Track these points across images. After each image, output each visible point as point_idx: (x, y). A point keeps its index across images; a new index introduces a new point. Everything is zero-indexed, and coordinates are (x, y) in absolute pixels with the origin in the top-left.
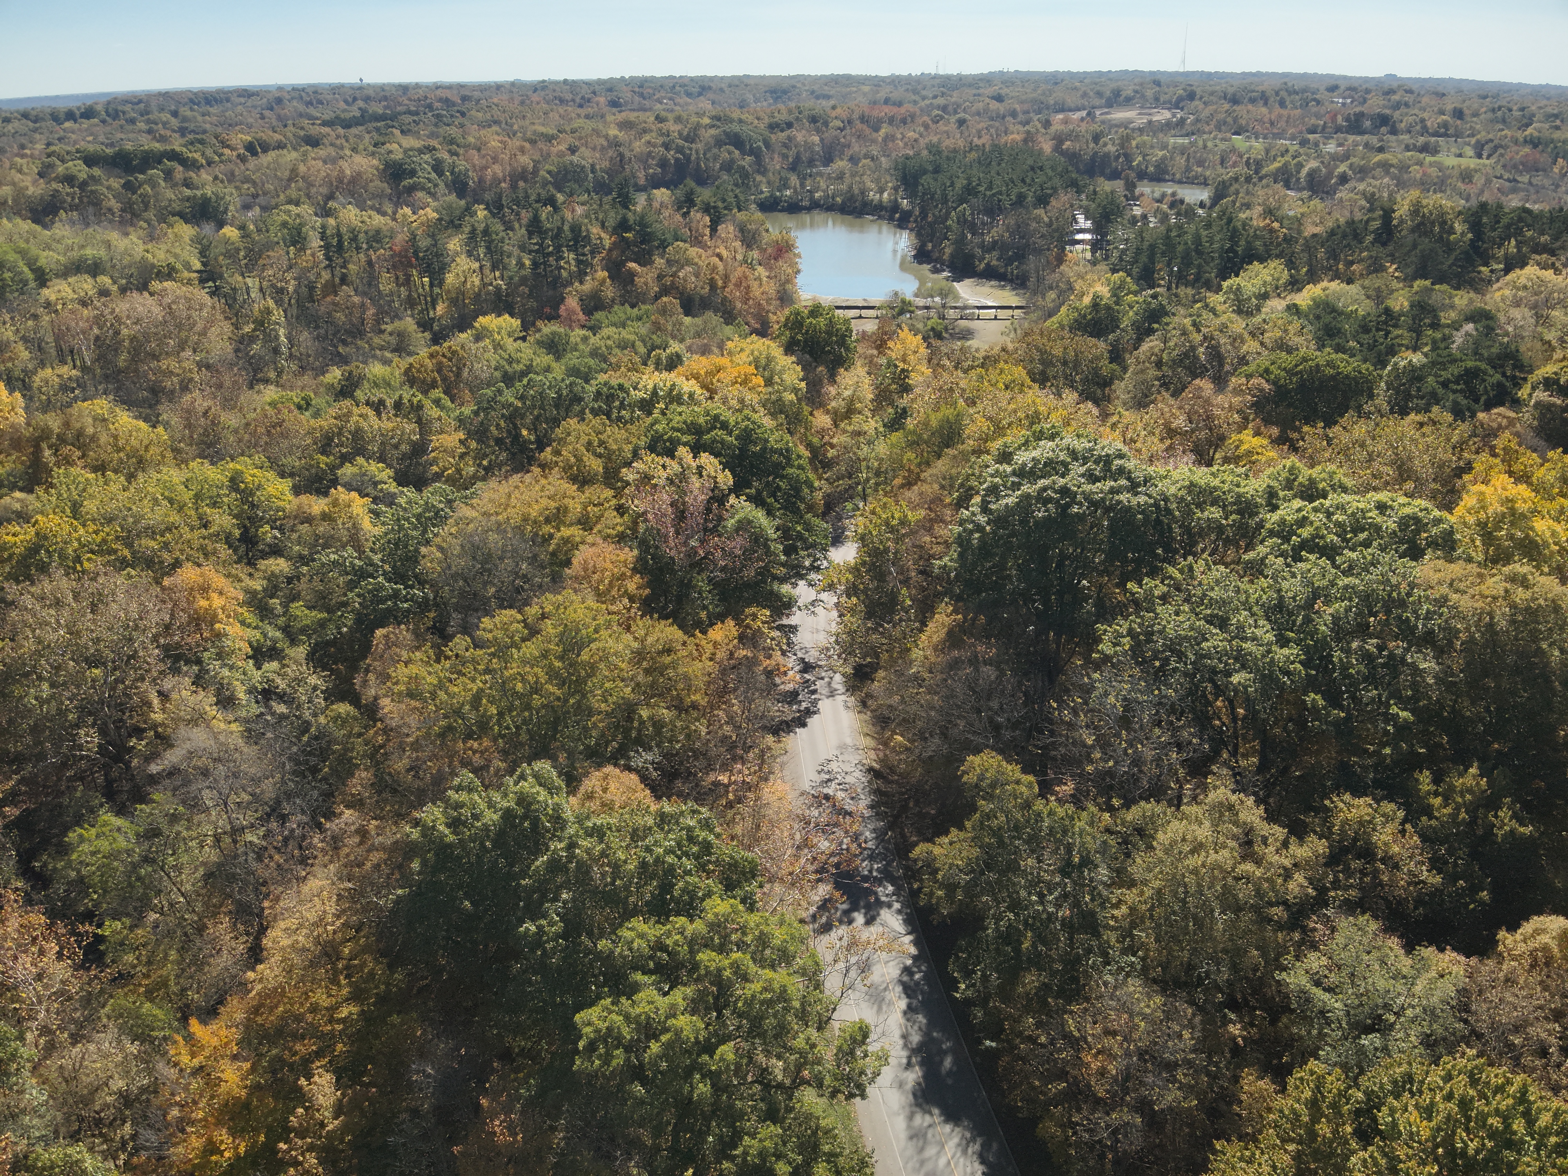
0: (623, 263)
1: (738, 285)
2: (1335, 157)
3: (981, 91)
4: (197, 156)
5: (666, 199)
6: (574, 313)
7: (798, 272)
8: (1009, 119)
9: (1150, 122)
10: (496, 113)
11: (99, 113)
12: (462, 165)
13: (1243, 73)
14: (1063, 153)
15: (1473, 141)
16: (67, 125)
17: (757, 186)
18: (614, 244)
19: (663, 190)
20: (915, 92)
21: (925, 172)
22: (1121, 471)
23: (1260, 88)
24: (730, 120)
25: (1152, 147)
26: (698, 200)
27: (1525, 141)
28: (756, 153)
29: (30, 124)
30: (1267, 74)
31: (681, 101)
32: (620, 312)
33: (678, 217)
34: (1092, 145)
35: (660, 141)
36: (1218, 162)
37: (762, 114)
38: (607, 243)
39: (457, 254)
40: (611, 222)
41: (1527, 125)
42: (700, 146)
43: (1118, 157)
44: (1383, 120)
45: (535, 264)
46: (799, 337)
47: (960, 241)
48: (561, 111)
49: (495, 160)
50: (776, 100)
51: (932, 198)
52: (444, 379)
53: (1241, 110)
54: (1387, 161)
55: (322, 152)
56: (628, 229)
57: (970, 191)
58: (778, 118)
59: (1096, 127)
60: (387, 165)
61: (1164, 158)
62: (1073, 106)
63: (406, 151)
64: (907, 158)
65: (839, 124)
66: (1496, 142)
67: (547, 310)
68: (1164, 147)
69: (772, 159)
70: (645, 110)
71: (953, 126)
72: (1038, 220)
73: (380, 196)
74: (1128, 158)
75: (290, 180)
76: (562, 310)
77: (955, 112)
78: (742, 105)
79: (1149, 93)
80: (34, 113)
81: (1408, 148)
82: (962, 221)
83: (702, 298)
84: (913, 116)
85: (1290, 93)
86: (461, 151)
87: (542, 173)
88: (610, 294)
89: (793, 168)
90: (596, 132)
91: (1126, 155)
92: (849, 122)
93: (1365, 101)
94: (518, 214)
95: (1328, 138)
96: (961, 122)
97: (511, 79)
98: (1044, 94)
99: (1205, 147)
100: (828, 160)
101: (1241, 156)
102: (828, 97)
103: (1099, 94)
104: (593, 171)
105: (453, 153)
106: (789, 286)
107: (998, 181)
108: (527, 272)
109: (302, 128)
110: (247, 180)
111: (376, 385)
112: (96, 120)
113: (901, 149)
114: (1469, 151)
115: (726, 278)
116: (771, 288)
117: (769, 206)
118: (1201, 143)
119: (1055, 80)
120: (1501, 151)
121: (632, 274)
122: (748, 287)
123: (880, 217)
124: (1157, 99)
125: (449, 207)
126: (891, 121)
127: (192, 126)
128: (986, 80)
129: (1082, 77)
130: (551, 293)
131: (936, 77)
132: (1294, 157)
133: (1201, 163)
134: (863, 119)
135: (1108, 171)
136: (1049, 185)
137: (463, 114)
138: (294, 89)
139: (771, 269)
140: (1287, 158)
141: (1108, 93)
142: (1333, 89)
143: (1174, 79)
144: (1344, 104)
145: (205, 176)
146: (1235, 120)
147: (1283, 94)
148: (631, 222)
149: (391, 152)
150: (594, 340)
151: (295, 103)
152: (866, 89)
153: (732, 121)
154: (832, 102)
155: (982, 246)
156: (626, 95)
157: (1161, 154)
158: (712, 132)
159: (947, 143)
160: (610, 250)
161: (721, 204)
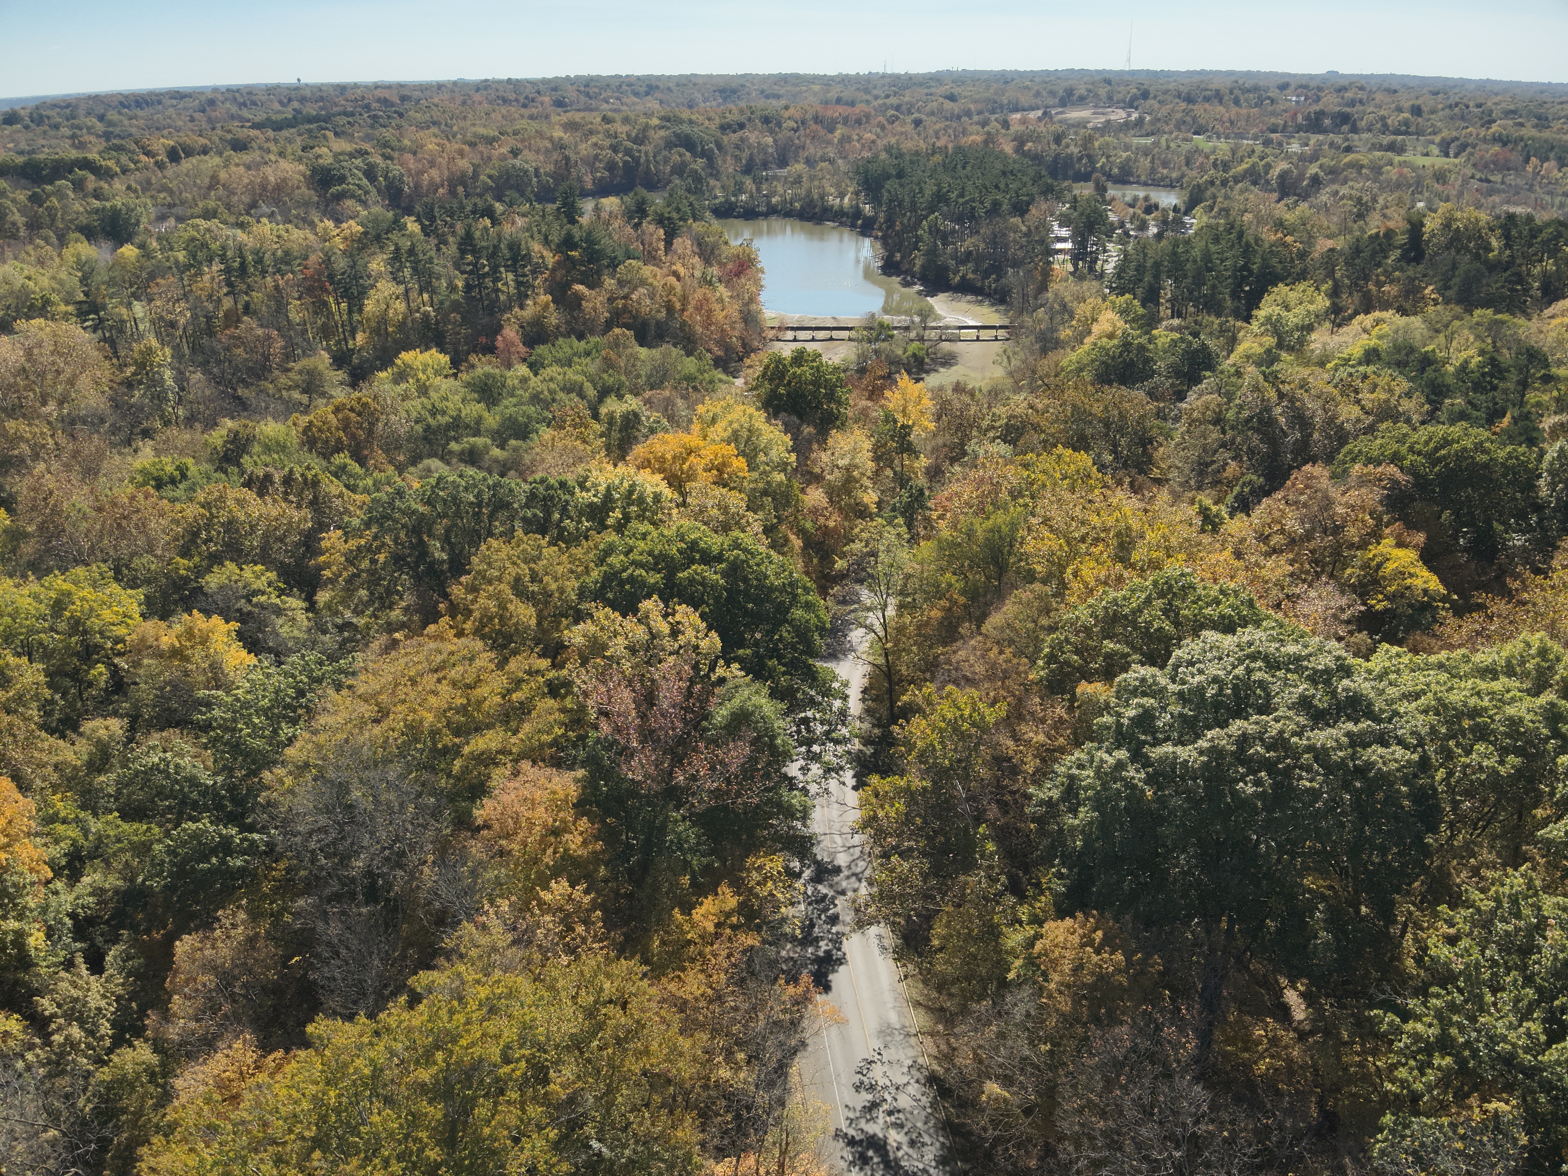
0: (568, 285)
1: (698, 309)
2: (1303, 158)
3: (933, 90)
4: (111, 164)
5: (615, 208)
6: (513, 344)
7: (762, 288)
8: (965, 119)
9: (1108, 122)
10: (436, 114)
11: (22, 119)
12: (396, 169)
14: (1025, 154)
15: (1437, 139)
17: (711, 190)
18: (558, 263)
19: (612, 198)
20: (867, 91)
21: (889, 176)
23: (1211, 87)
24: (680, 121)
25: (1115, 148)
26: (651, 210)
27: (1493, 139)
28: (708, 155)
30: (1211, 72)
31: (628, 101)
32: (567, 346)
33: (629, 229)
34: (1053, 147)
35: (607, 142)
36: (1183, 162)
37: (712, 115)
38: (550, 262)
39: (380, 275)
40: (555, 238)
41: (1490, 123)
42: (649, 148)
43: (1081, 158)
44: (1344, 118)
45: (468, 287)
46: (782, 390)
47: (932, 253)
48: (504, 111)
49: (432, 164)
50: (725, 99)
51: (900, 205)
52: (352, 439)
53: (1198, 109)
54: (1358, 161)
55: (246, 157)
56: (574, 246)
57: (940, 198)
58: (730, 118)
59: (1054, 128)
60: (314, 171)
61: (1128, 159)
62: (1026, 105)
63: (336, 155)
64: (867, 161)
65: (792, 124)
66: (1462, 139)
67: (483, 340)
68: (1127, 148)
69: (725, 161)
70: (591, 110)
71: (909, 128)
72: (1016, 230)
73: (306, 204)
74: (1091, 159)
75: (211, 187)
76: (499, 341)
77: (910, 112)
78: (691, 105)
79: (1103, 92)
81: (1374, 147)
82: (934, 231)
83: (658, 323)
84: (868, 116)
85: (1242, 92)
86: (396, 155)
87: (482, 177)
88: (554, 321)
89: (748, 170)
90: (540, 134)
91: (1089, 157)
92: (803, 123)
93: (1318, 99)
94: (452, 226)
95: (1290, 137)
96: (918, 123)
97: (454, 78)
98: (996, 93)
99: (1168, 147)
100: (783, 163)
101: (1206, 157)
102: (778, 97)
103: (1052, 93)
104: (537, 174)
105: (386, 157)
106: (753, 307)
107: (969, 187)
108: (458, 296)
109: (229, 131)
110: (164, 188)
112: (19, 126)
113: (859, 153)
114: (1434, 149)
115: (684, 299)
116: (733, 310)
117: (725, 212)
118: (1163, 143)
119: (1005, 79)
120: (1469, 149)
121: (579, 299)
122: (710, 311)
123: (842, 224)
124: (1110, 98)
125: (376, 221)
126: (846, 121)
127: (117, 131)
128: (936, 79)
129: (1032, 75)
130: (486, 319)
131: (884, 76)
132: (1262, 159)
133: (1165, 164)
134: (817, 119)
135: (1071, 173)
136: (1024, 191)
137: (401, 115)
138: (229, 90)
139: (732, 287)
140: (1255, 159)
141: (1061, 93)
142: (1283, 87)
144: (1297, 102)
145: (118, 185)
146: (1194, 119)
147: (1236, 92)
148: (577, 239)
149: (320, 156)
150: (535, 382)
151: (228, 105)
152: (816, 88)
153: (682, 122)
154: (783, 102)
155: (956, 257)
156: (571, 94)
157: (1125, 155)
158: (662, 133)
159: (908, 146)
160: (554, 270)
161: (675, 215)
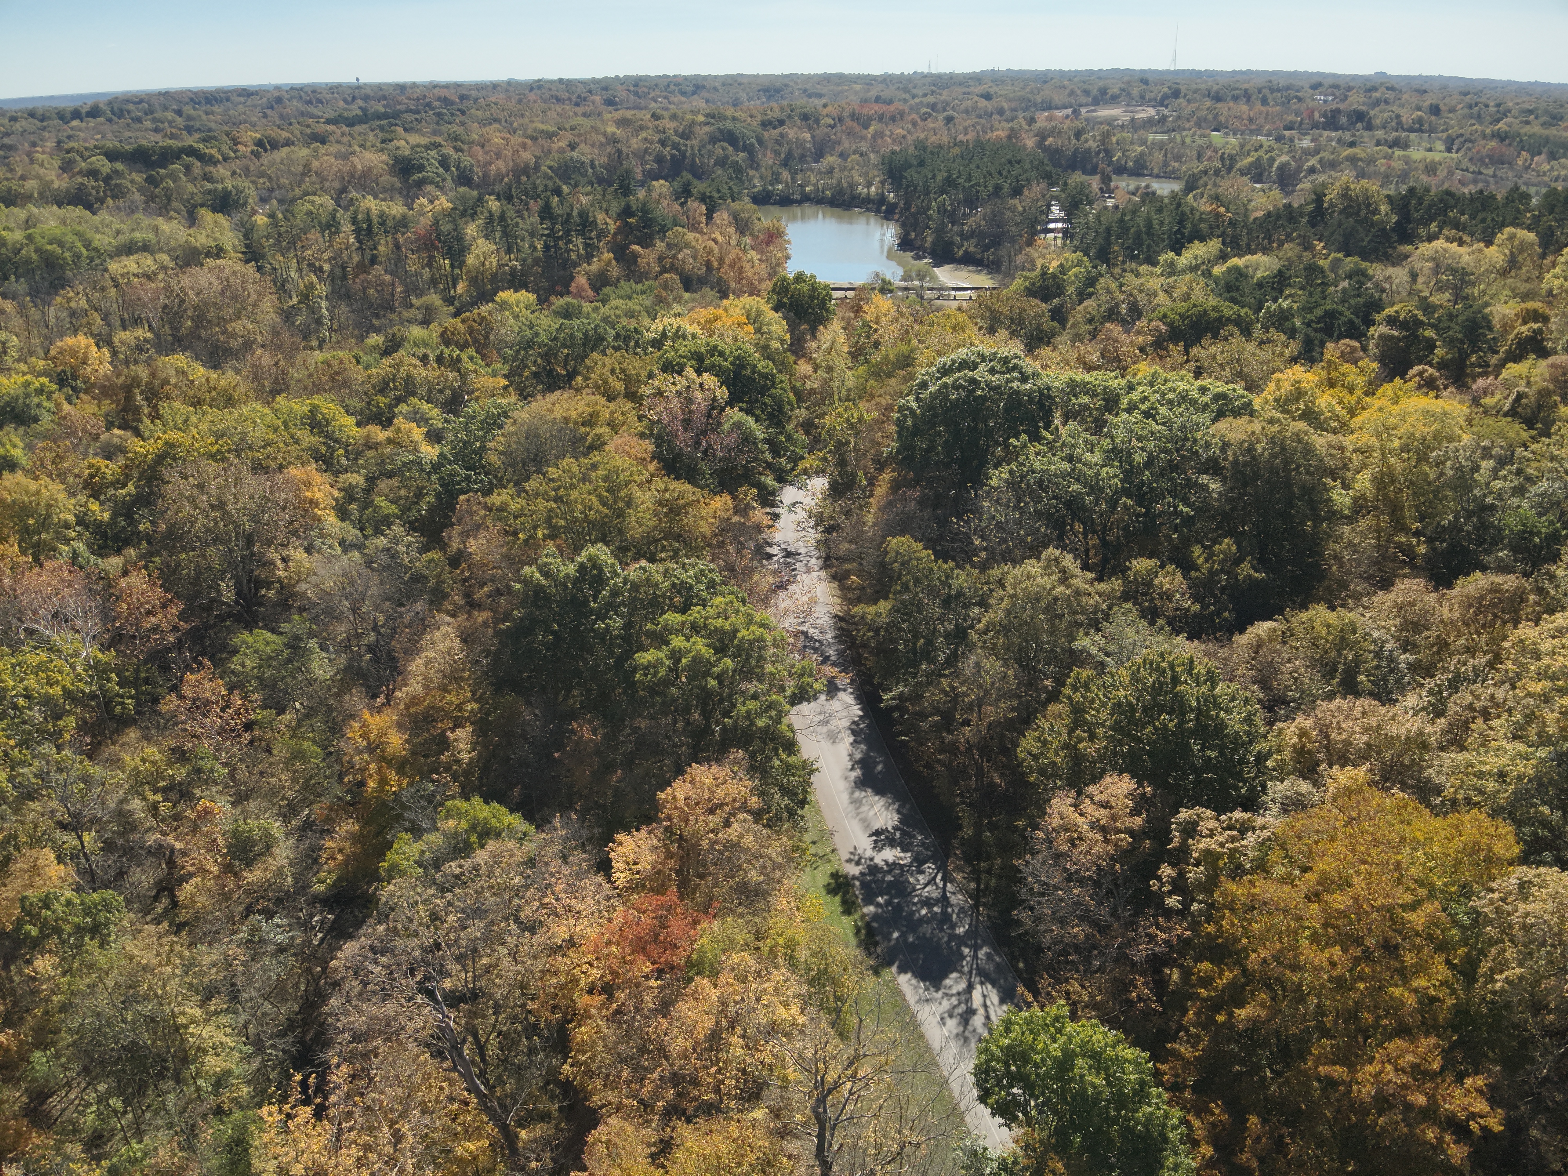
0: (627, 247)
1: (732, 266)
2: (1308, 153)
3: (971, 89)
4: (214, 152)
5: (664, 190)
6: (584, 289)
7: (788, 257)
8: (996, 117)
9: (1133, 120)
10: (495, 111)
11: (104, 113)
12: (467, 160)
13: (1234, 72)
14: (1045, 149)
15: (1445, 135)
16: (75, 123)
17: (750, 180)
18: (618, 228)
19: (662, 182)
20: (906, 90)
21: (910, 166)
22: (1015, 367)
23: (1246, 86)
24: (723, 118)
25: (1132, 143)
26: (695, 191)
27: (1493, 136)
28: (748, 149)
29: (39, 124)
30: (1256, 72)
31: (676, 100)
32: (626, 287)
33: (676, 207)
34: (1074, 141)
35: (656, 137)
36: (1194, 156)
37: (754, 112)
38: (612, 228)
39: (475, 238)
40: (615, 209)
41: (1498, 121)
42: (695, 142)
43: (1098, 153)
44: (1359, 117)
45: (547, 247)
46: (785, 300)
47: (940, 230)
48: (559, 109)
49: (498, 156)
50: (769, 98)
51: (915, 190)
52: (476, 341)
53: (1222, 107)
54: (1356, 155)
55: (333, 148)
56: (632, 215)
57: (950, 183)
58: (771, 115)
59: (1078, 124)
60: (396, 160)
61: (1142, 154)
62: (1059, 104)
63: (413, 148)
64: (893, 153)
65: (830, 121)
66: (1466, 137)
67: (559, 287)
68: (1144, 142)
69: (765, 155)
70: (641, 108)
71: (941, 123)
72: (1013, 209)
73: (391, 190)
74: (1109, 153)
75: (304, 174)
76: (572, 287)
77: (945, 110)
78: (736, 104)
79: (1135, 92)
80: (40, 112)
81: (1378, 144)
82: (942, 210)
83: (699, 277)
84: (902, 114)
85: (1272, 90)
86: (465, 147)
87: (543, 168)
88: (616, 273)
89: (785, 164)
90: (594, 129)
91: (1107, 151)
92: (840, 120)
93: (1345, 98)
94: (527, 204)
95: (1303, 134)
96: (949, 120)
98: (1032, 92)
99: (1183, 142)
100: (819, 155)
101: (1216, 151)
102: (820, 96)
103: (1087, 92)
104: (593, 166)
105: (457, 150)
106: (779, 266)
107: (976, 174)
108: (540, 254)
109: (308, 126)
110: (262, 175)
111: (416, 345)
112: (101, 119)
113: (888, 146)
114: (1440, 146)
115: (721, 261)
117: (762, 199)
118: (1179, 139)
119: (1044, 78)
120: (1469, 145)
121: (635, 256)
122: (741, 268)
123: (868, 210)
124: (1142, 97)
125: (463, 198)
126: (881, 118)
127: (197, 125)
128: (977, 78)
129: (1071, 76)
130: (562, 273)
131: (927, 75)
132: (1267, 152)
133: (1178, 158)
134: (853, 116)
135: (1089, 166)
136: (1024, 177)
137: (463, 113)
138: (293, 88)
139: (762, 253)
140: (1261, 153)
141: (1095, 92)
142: (1316, 86)
143: (1161, 77)
144: (1325, 101)
145: (223, 171)
146: (1216, 117)
147: (1266, 91)
148: (634, 209)
149: (398, 148)
150: (605, 310)
151: (295, 102)
152: (858, 87)
153: (725, 119)
154: (824, 101)
155: (961, 234)
156: (621, 94)
157: (1139, 149)
158: (707, 129)
159: (933, 139)
160: (615, 234)
161: (716, 195)
